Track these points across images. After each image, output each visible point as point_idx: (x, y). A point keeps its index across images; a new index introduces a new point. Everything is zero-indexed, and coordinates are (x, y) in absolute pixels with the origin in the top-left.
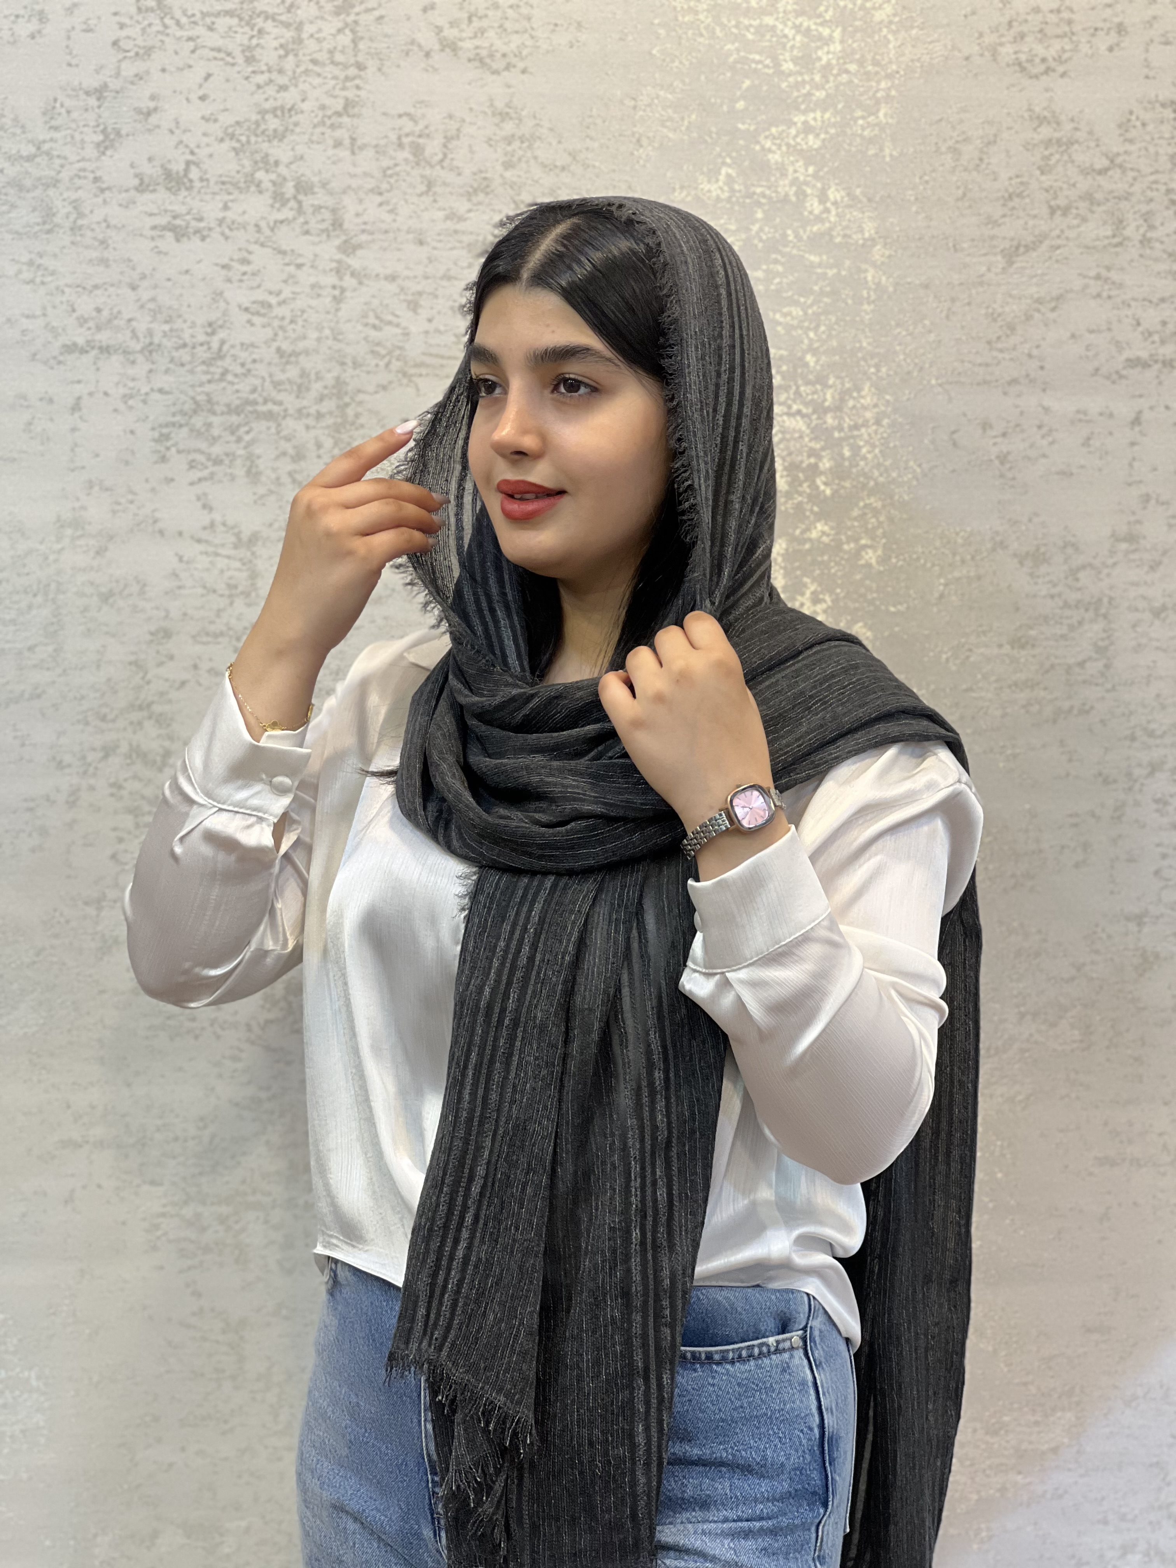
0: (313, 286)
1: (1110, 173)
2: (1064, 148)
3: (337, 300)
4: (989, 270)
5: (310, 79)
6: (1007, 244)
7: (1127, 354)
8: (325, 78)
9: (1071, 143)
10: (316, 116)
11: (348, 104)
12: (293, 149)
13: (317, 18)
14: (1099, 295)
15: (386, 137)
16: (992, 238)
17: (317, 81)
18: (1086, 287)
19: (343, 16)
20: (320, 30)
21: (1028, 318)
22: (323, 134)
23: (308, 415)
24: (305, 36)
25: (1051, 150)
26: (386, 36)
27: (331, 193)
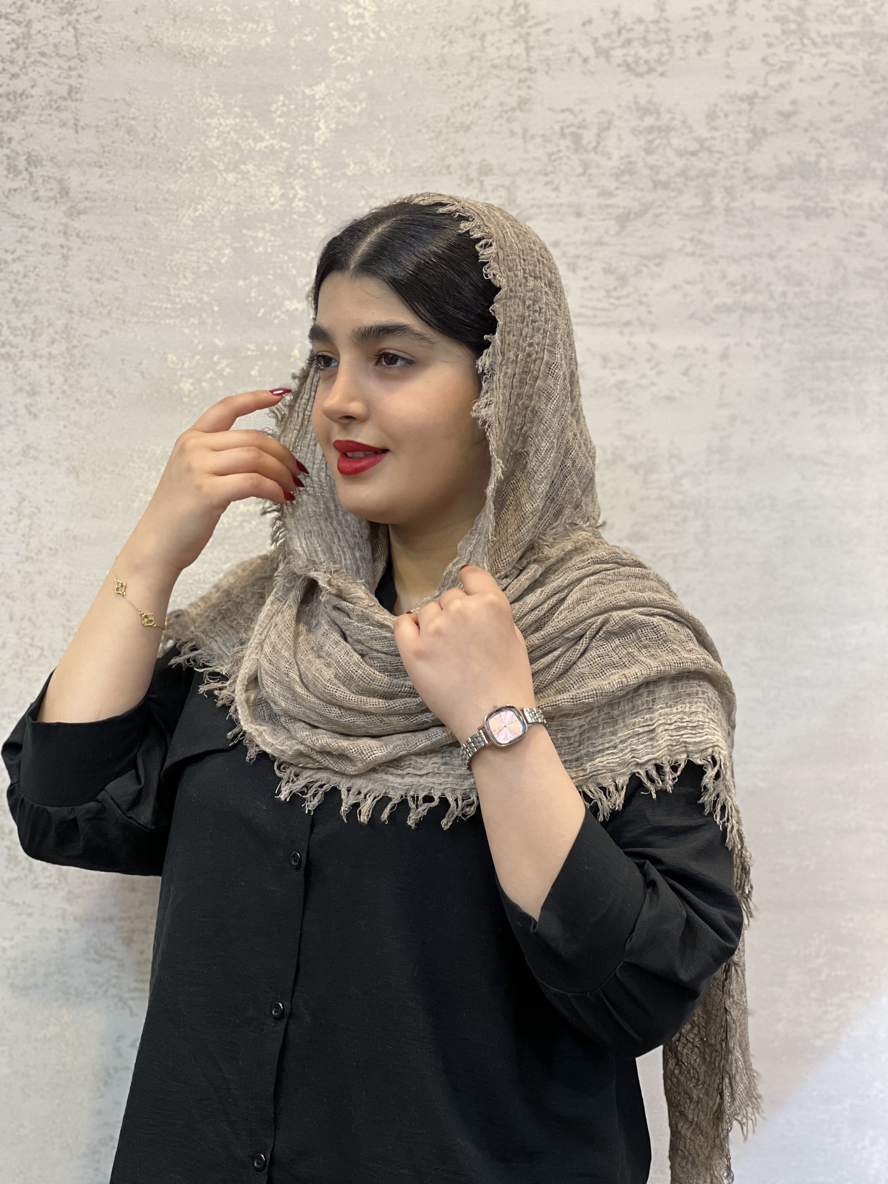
0: (43, 246)
1: (701, 154)
2: (663, 134)
3: (65, 257)
4: (606, 232)
5: (38, 69)
6: (620, 211)
7: (717, 301)
8: (52, 67)
9: (669, 129)
10: (44, 100)
11: (71, 89)
12: (24, 128)
13: (44, 17)
14: (693, 254)
15: (105, 118)
16: (608, 206)
17: (43, 70)
18: (684, 246)
19: (66, 16)
20: (46, 28)
21: (638, 273)
22: (50, 115)
23: (41, 357)
24: (33, 32)
25: (655, 135)
26: (104, 33)
27: (58, 165)
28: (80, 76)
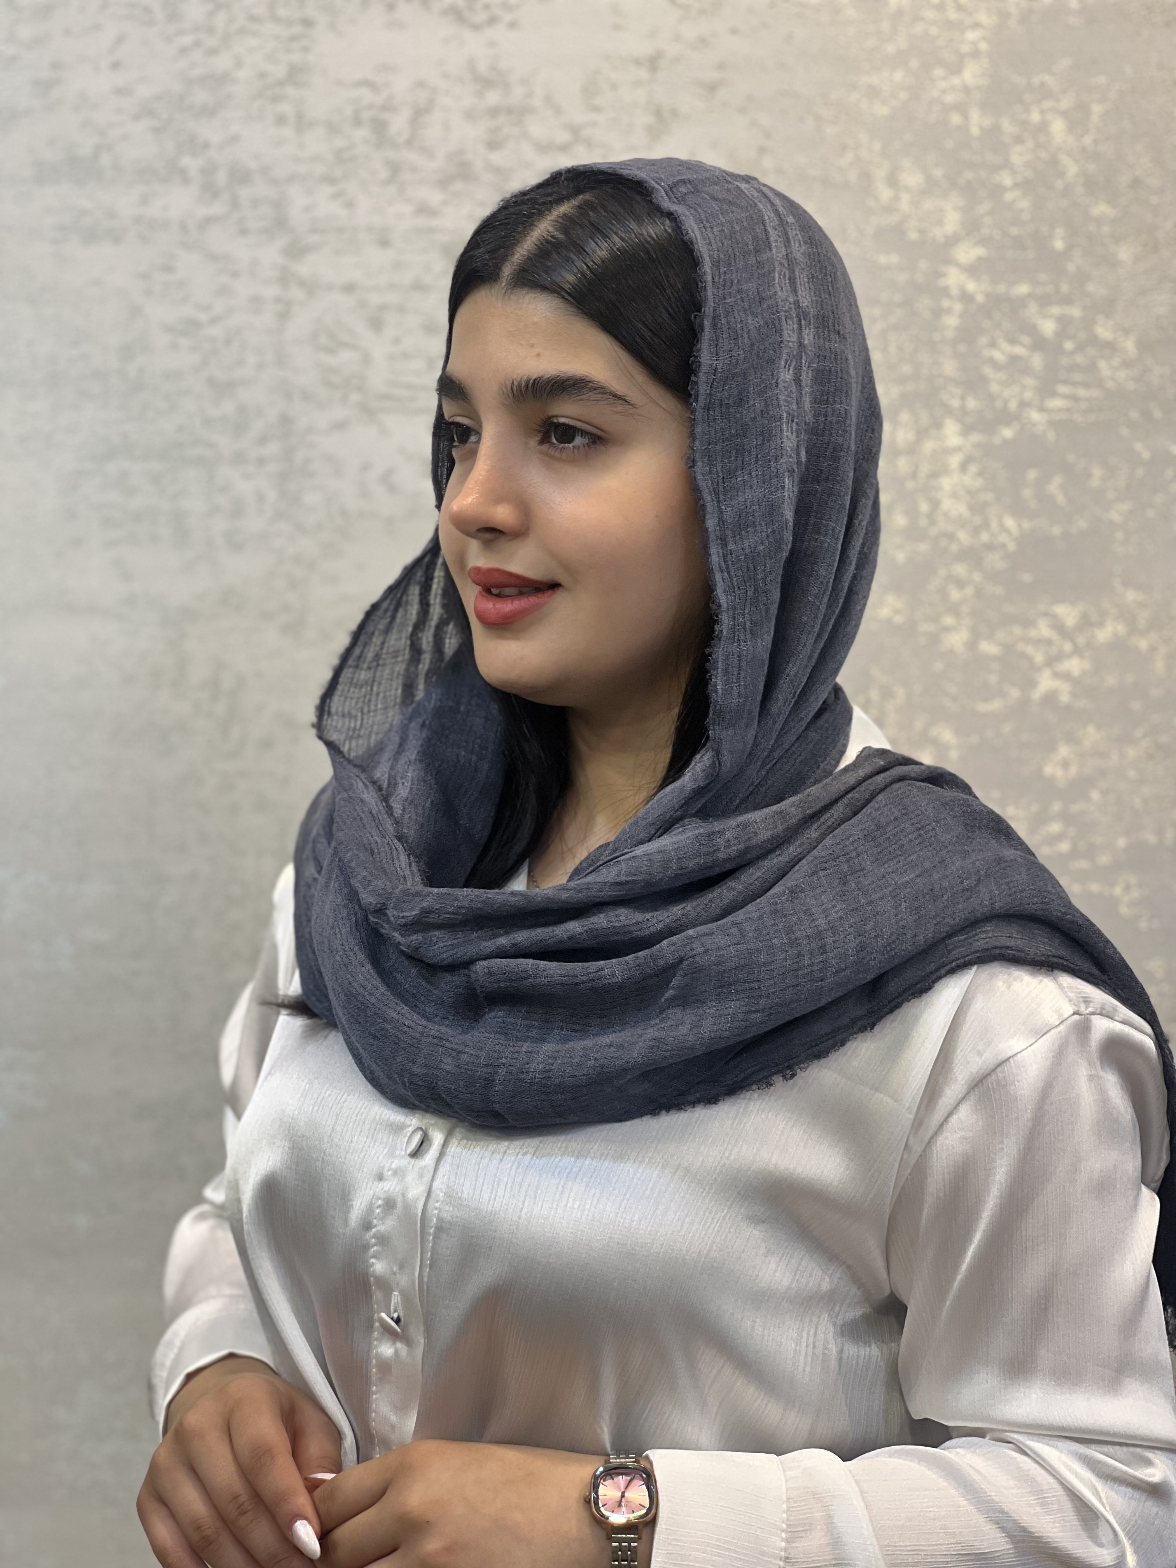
0: (252, 300)
5: (245, 40)
8: (265, 38)
10: (254, 86)
11: (294, 71)
12: (226, 128)
15: (340, 111)
17: (254, 42)
22: (262, 108)
23: (248, 460)
27: (273, 183)
28: (305, 49)
